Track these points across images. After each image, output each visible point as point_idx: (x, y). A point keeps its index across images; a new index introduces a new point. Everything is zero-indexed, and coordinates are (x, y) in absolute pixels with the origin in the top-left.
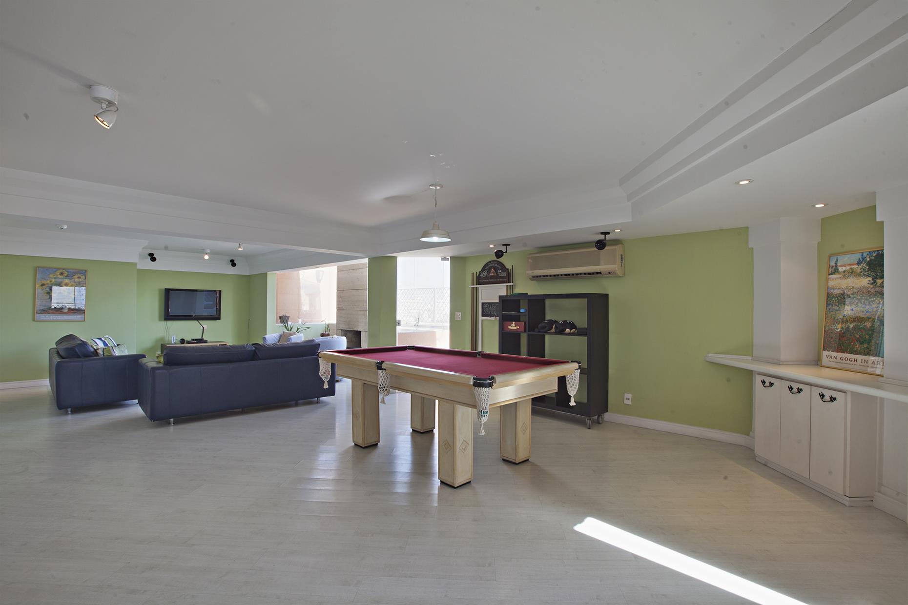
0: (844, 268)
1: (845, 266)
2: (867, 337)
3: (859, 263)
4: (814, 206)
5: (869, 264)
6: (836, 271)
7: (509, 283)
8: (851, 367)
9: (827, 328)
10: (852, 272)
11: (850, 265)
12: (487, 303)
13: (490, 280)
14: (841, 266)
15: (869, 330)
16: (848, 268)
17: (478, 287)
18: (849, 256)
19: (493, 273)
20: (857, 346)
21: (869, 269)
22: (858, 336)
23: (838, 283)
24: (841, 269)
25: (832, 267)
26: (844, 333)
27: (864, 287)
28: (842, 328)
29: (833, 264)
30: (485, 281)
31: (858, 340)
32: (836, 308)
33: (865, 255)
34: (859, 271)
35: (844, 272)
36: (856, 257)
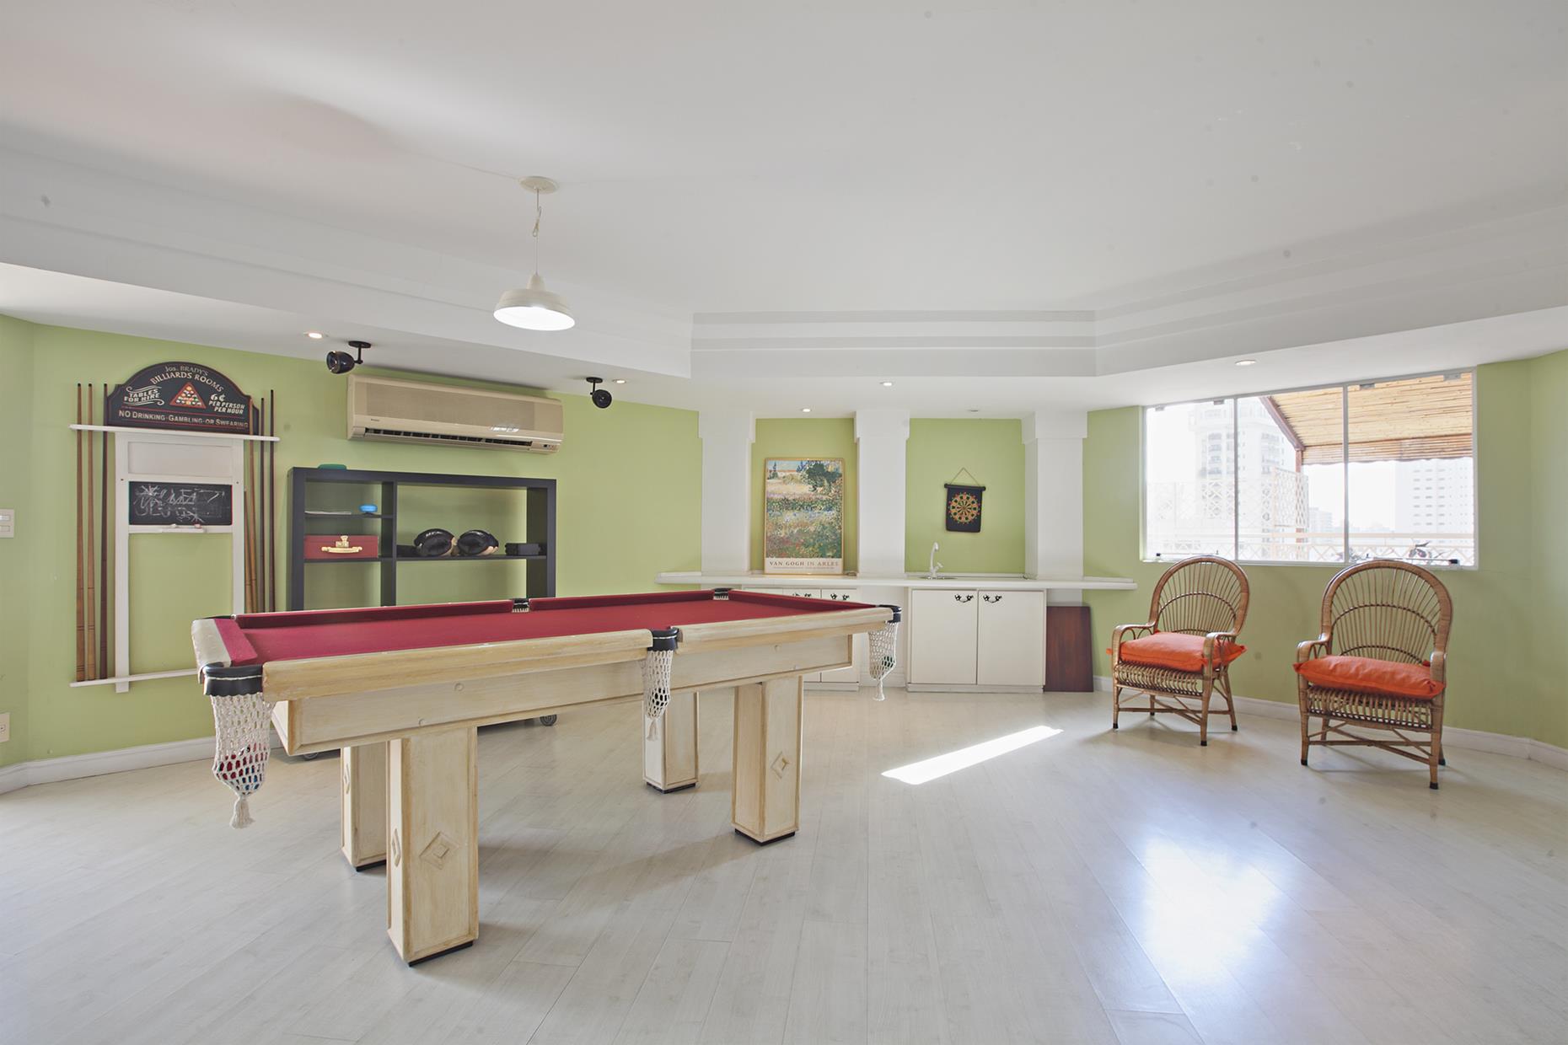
0: (784, 474)
1: (784, 471)
2: (812, 540)
3: (799, 470)
4: (802, 410)
5: (809, 472)
6: (775, 475)
7: (256, 433)
8: (799, 571)
9: (769, 534)
10: (793, 479)
11: (789, 471)
12: (153, 484)
13: (171, 418)
14: (780, 471)
15: (813, 534)
16: (788, 474)
17: (113, 434)
18: (787, 462)
19: (187, 397)
20: (803, 549)
21: (809, 477)
22: (802, 541)
23: (776, 489)
24: (779, 474)
25: (771, 471)
26: (788, 538)
27: (805, 494)
28: (786, 533)
29: (770, 467)
30: (147, 416)
31: (803, 544)
32: (778, 513)
33: (804, 463)
34: (799, 478)
35: (784, 477)
36: (795, 464)
